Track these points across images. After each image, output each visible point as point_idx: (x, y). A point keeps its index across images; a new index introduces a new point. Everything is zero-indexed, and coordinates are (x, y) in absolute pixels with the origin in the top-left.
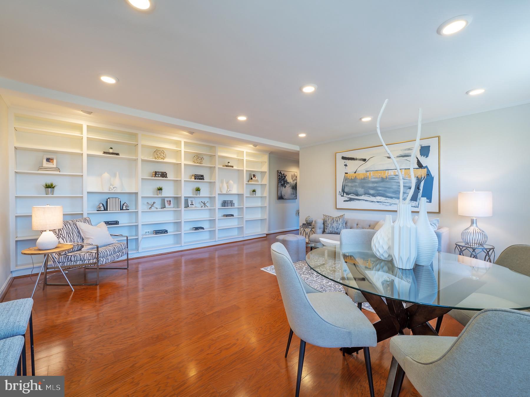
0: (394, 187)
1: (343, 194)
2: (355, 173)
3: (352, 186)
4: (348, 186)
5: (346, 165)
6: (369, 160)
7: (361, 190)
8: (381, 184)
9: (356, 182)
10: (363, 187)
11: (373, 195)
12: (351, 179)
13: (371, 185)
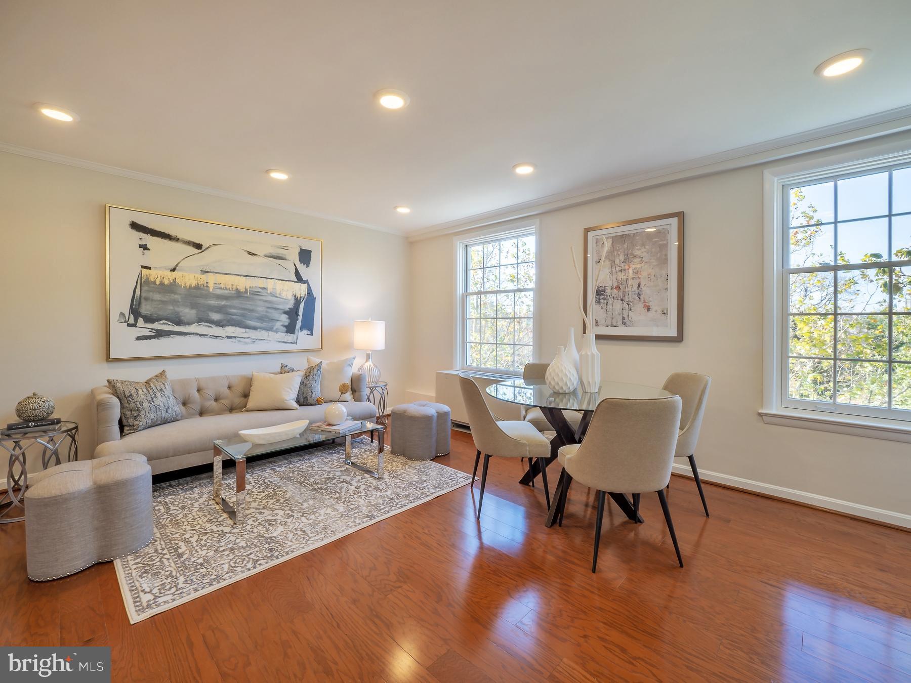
0: (259, 309)
1: (136, 320)
2: (174, 270)
3: (163, 302)
4: (152, 300)
5: (145, 247)
6: (208, 248)
7: (188, 313)
8: (236, 302)
9: (175, 293)
10: (193, 306)
11: (219, 324)
12: (162, 284)
13: (213, 302)
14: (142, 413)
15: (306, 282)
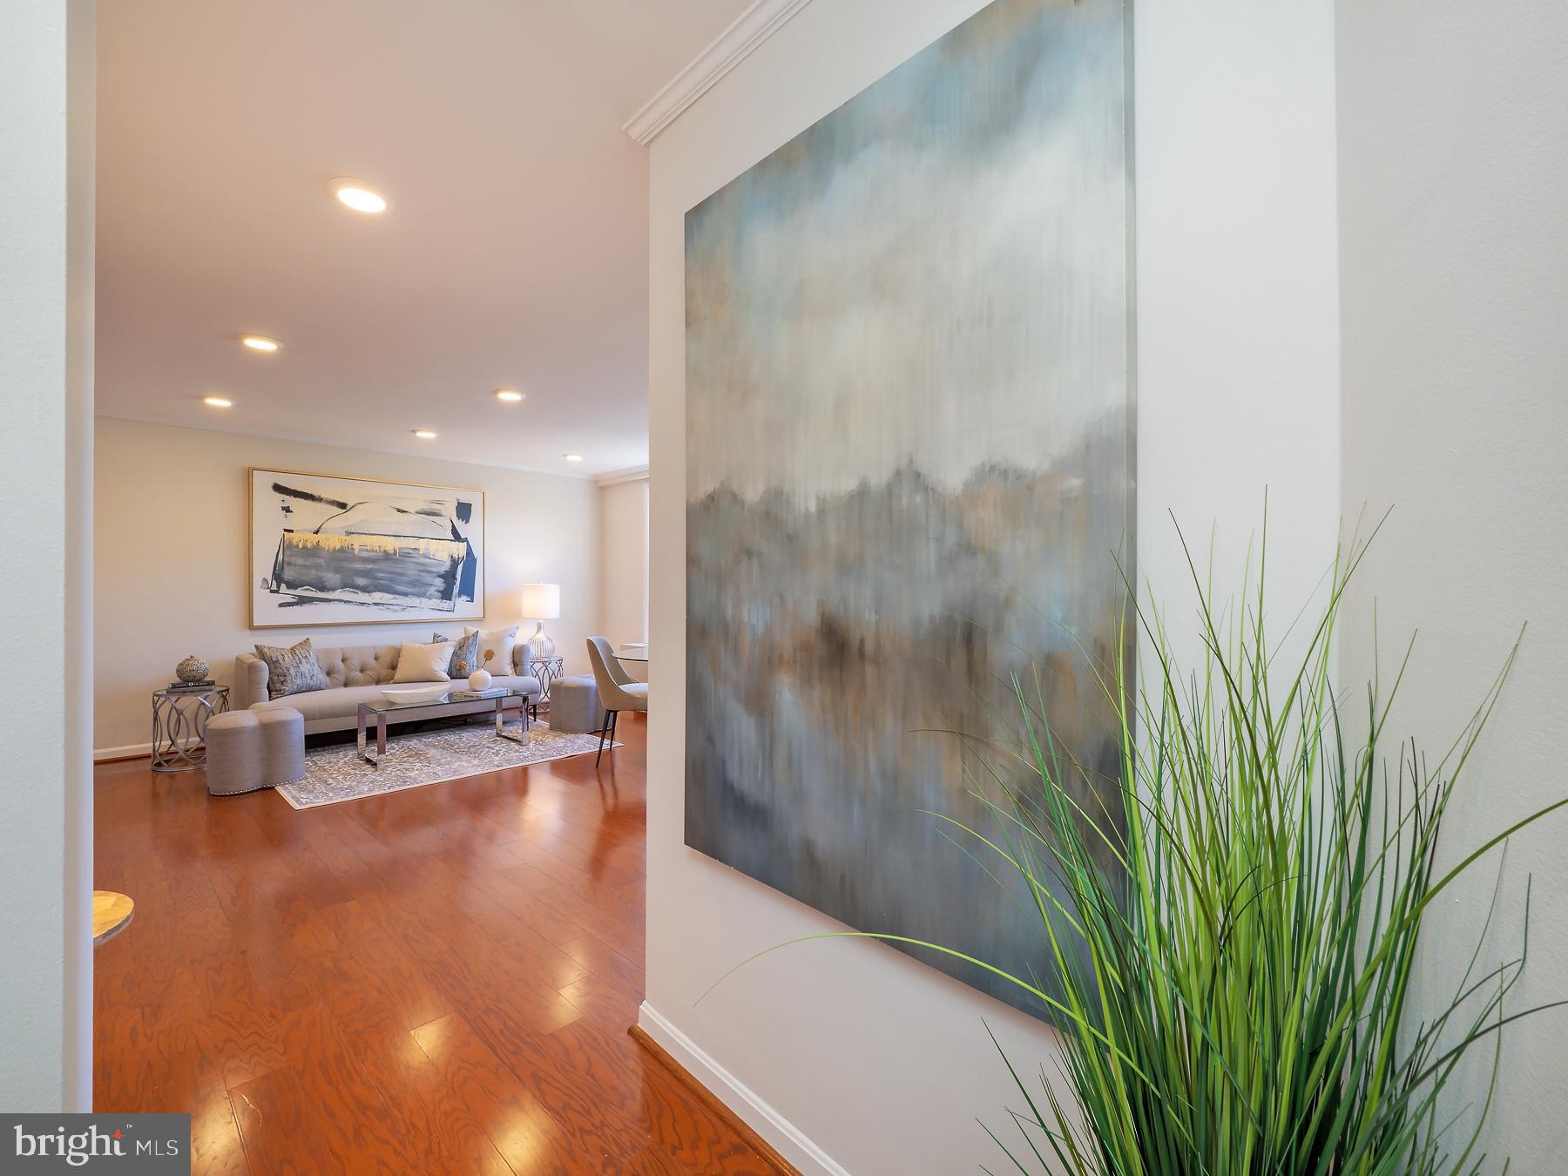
0: (410, 572)
1: (279, 586)
2: (316, 532)
3: (306, 567)
4: (295, 565)
5: (287, 510)
6: (353, 507)
7: (331, 577)
8: (383, 566)
9: (319, 557)
10: (337, 570)
11: (365, 590)
12: (305, 547)
13: (359, 566)
14: (288, 678)
15: (466, 540)
